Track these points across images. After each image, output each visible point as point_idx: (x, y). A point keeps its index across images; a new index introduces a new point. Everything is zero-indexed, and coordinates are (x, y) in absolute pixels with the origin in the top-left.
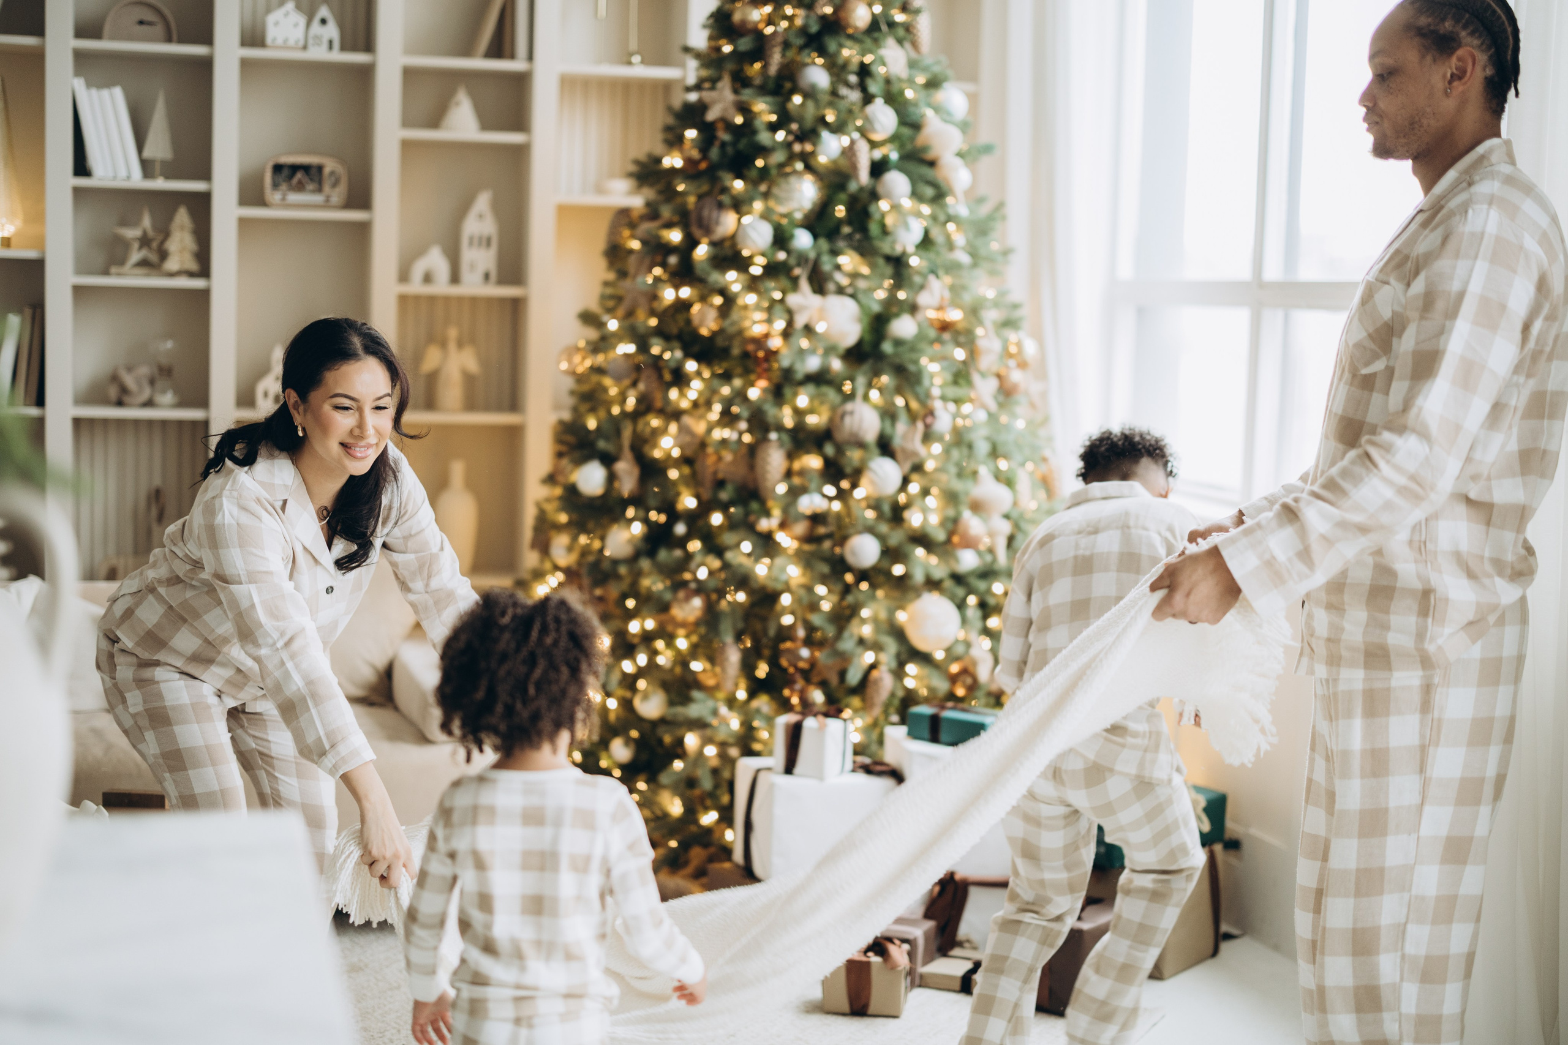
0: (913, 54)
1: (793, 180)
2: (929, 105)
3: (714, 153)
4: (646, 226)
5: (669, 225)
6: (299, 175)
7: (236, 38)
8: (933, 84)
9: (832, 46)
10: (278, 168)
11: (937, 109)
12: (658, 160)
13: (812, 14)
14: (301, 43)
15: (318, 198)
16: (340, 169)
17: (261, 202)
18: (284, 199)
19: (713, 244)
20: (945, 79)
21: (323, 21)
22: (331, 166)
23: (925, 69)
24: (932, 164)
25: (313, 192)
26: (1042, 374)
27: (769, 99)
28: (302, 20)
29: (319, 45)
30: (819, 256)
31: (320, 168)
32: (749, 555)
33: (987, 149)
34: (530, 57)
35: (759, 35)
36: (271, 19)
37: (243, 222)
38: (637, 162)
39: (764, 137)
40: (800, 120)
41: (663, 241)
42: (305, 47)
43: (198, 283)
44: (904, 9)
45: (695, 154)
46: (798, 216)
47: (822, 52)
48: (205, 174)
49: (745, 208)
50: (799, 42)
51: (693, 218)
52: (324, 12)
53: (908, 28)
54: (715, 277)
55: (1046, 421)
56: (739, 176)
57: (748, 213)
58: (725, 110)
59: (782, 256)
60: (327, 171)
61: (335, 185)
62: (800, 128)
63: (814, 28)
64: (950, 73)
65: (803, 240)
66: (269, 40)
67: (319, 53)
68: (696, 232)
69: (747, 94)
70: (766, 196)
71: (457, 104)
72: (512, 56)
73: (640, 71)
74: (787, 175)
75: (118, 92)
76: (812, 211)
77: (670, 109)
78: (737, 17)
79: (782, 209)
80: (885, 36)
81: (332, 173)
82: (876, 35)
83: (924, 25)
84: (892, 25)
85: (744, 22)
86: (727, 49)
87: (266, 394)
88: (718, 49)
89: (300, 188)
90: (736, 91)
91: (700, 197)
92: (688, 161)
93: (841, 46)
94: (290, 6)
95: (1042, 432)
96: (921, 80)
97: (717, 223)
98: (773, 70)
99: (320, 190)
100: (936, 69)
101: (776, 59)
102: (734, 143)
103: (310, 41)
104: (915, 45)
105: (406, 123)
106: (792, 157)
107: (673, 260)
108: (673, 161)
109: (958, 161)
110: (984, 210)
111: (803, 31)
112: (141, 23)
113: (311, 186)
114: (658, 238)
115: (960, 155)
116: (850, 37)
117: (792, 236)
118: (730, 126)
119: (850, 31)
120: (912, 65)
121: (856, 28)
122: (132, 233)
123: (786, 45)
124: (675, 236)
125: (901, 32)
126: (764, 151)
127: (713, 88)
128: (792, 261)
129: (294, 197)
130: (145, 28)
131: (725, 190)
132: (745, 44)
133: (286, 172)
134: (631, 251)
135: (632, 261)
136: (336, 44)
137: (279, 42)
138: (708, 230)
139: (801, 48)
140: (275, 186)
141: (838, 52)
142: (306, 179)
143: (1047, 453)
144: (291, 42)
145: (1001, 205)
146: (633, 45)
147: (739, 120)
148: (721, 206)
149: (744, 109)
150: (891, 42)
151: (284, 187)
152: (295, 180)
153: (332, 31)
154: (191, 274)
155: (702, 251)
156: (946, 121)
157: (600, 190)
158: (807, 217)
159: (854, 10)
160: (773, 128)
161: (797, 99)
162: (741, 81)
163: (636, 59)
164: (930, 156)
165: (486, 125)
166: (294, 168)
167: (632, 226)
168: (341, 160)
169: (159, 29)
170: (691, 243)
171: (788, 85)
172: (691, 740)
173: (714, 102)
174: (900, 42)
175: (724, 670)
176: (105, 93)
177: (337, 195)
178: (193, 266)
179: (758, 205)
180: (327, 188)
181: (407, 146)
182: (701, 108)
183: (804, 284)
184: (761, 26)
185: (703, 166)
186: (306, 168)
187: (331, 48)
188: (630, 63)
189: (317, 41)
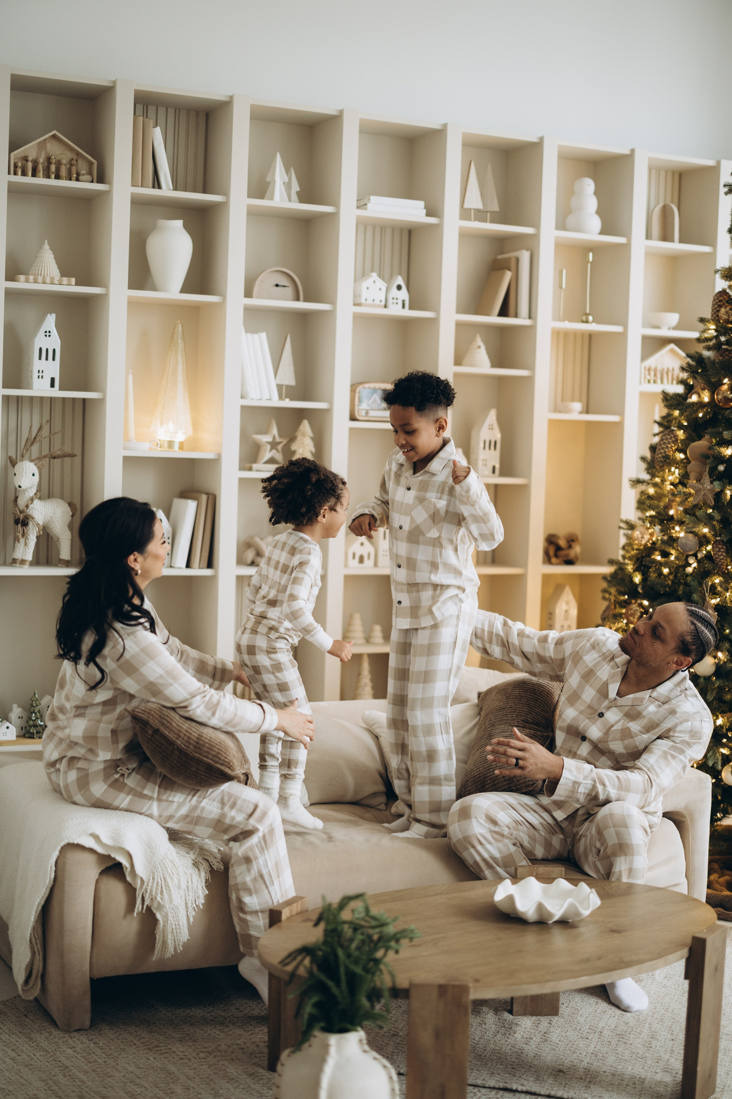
6: (375, 397)
7: (350, 299)
14: (383, 303)
18: (367, 414)
21: (399, 288)
28: (383, 285)
29: (396, 304)
34: (531, 316)
36: (365, 285)
37: (352, 430)
42: (386, 306)
48: (328, 398)
52: (400, 280)
66: (364, 301)
67: (395, 310)
71: (477, 347)
72: (516, 316)
75: (264, 335)
94: (374, 275)
103: (390, 301)
105: (457, 361)
112: (277, 285)
114: (719, 453)
122: (265, 439)
130: (279, 288)
136: (408, 304)
137: (370, 301)
142: (379, 400)
144: (377, 302)
146: (588, 309)
152: (372, 401)
153: (404, 294)
163: (590, 318)
165: (493, 363)
166: (372, 392)
169: (289, 291)
176: (256, 336)
181: (458, 376)
187: (404, 307)
188: (587, 322)
189: (395, 301)
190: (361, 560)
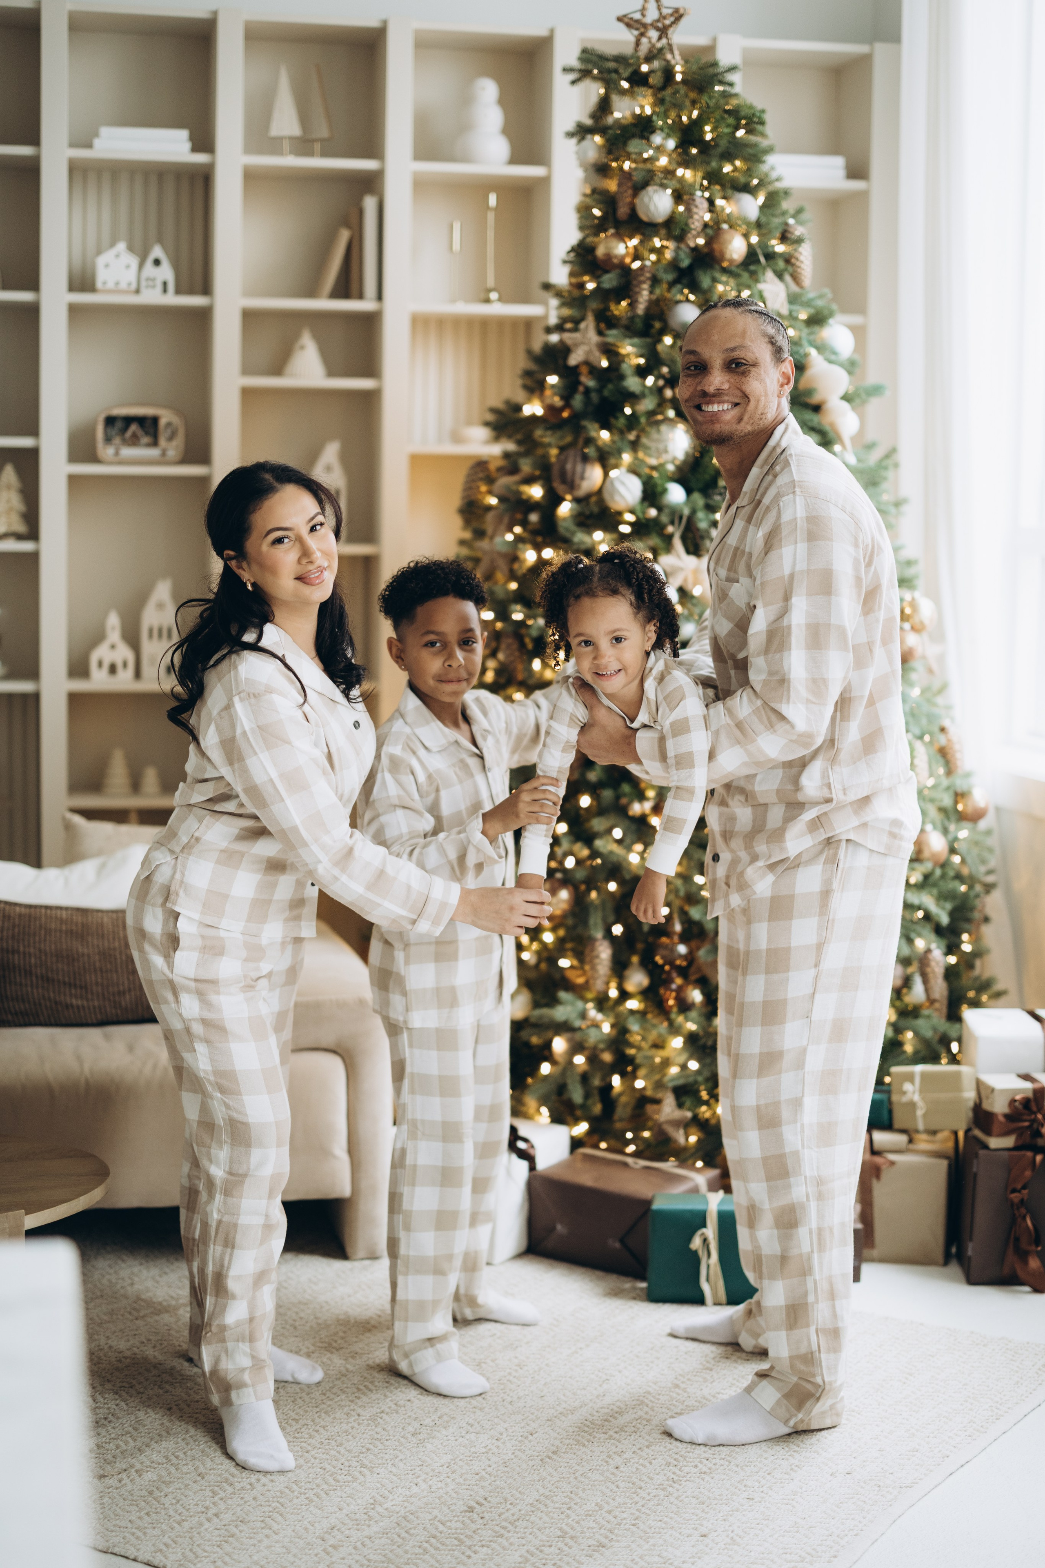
0: (794, 288)
1: (664, 428)
2: (812, 344)
3: (578, 401)
4: (505, 481)
5: (529, 480)
6: (134, 427)
7: (63, 282)
8: (817, 320)
9: (706, 282)
10: (110, 421)
11: (821, 348)
12: (518, 408)
13: (683, 246)
14: (134, 286)
15: (154, 452)
16: (176, 420)
17: (94, 459)
18: (117, 453)
19: (577, 500)
20: (831, 314)
21: (157, 262)
22: (166, 417)
23: (807, 304)
24: (817, 409)
25: (148, 445)
26: (939, 636)
27: (636, 340)
28: (134, 262)
29: (154, 287)
30: (694, 512)
31: (155, 420)
32: (619, 842)
33: (876, 390)
34: (380, 297)
35: (625, 270)
36: (101, 261)
37: (73, 479)
38: (493, 410)
39: (632, 383)
40: (671, 364)
41: (524, 497)
42: (137, 291)
43: (27, 546)
44: (784, 238)
45: (557, 401)
46: (671, 468)
47: (694, 287)
48: (33, 430)
49: (612, 461)
50: (670, 277)
51: (555, 471)
52: (157, 252)
53: (788, 259)
54: (580, 537)
55: (943, 689)
56: (605, 426)
57: (616, 466)
58: (589, 352)
59: (653, 512)
60: (163, 422)
61: (170, 439)
62: (670, 372)
63: (685, 263)
64: (834, 307)
65: (676, 494)
66: (99, 285)
67: (152, 297)
68: (560, 488)
69: (612, 336)
70: (635, 446)
71: (302, 348)
72: (360, 296)
73: (498, 309)
74: (658, 423)
76: (685, 462)
77: (529, 352)
78: (600, 252)
79: (653, 462)
80: (764, 269)
81: (169, 424)
82: (752, 268)
83: (806, 256)
84: (770, 256)
85: (609, 257)
86: (591, 286)
87: (100, 664)
88: (581, 286)
89: (134, 441)
90: (600, 333)
91: (562, 449)
92: (550, 409)
93: (715, 280)
94: (121, 246)
95: (940, 700)
96: (803, 316)
97: (582, 478)
98: (641, 309)
99: (155, 443)
100: (820, 303)
101: (644, 295)
102: (599, 390)
103: (143, 283)
104: (796, 278)
105: (246, 370)
106: (662, 403)
107: (534, 517)
108: (533, 409)
109: (845, 405)
110: (873, 458)
111: (674, 265)
113: (146, 440)
114: (519, 493)
115: (846, 398)
116: (725, 271)
117: (665, 491)
118: (594, 370)
119: (725, 264)
120: (793, 299)
121: (731, 261)
123: (655, 281)
124: (536, 492)
125: (781, 264)
126: (632, 398)
127: (575, 329)
128: (664, 519)
129: (128, 452)
131: (590, 441)
132: (610, 280)
133: (119, 425)
134: (489, 508)
135: (490, 517)
136: (171, 287)
137: (111, 285)
138: (572, 486)
139: (671, 285)
140: (108, 440)
141: (711, 289)
142: (140, 432)
143: (946, 723)
144: (123, 286)
145: (892, 452)
146: (491, 282)
147: (605, 364)
148: (585, 459)
149: (609, 351)
150: (770, 275)
151: (117, 440)
152: (129, 434)
153: (166, 272)
154: (19, 537)
155: (565, 509)
156: (831, 362)
157: (457, 438)
158: (679, 469)
159: (730, 242)
160: (642, 372)
161: (668, 340)
162: (605, 321)
163: (494, 296)
164: (815, 400)
165: (331, 372)
166: (128, 420)
167: (490, 480)
168: (178, 412)
170: (553, 499)
171: (657, 325)
172: (559, 1045)
173: (577, 345)
174: (780, 276)
175: (593, 968)
177: (174, 449)
178: (21, 528)
179: (627, 458)
180: (162, 442)
181: (247, 393)
182: (564, 350)
183: (677, 543)
184: (628, 260)
185: (565, 414)
186: (141, 421)
187: (165, 290)
188: (487, 301)
189: (151, 283)
190: (113, 669)
